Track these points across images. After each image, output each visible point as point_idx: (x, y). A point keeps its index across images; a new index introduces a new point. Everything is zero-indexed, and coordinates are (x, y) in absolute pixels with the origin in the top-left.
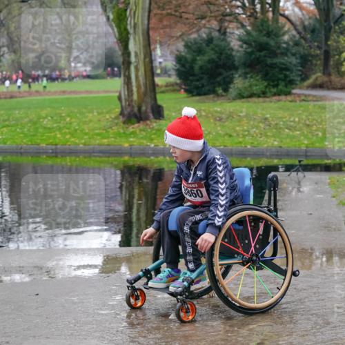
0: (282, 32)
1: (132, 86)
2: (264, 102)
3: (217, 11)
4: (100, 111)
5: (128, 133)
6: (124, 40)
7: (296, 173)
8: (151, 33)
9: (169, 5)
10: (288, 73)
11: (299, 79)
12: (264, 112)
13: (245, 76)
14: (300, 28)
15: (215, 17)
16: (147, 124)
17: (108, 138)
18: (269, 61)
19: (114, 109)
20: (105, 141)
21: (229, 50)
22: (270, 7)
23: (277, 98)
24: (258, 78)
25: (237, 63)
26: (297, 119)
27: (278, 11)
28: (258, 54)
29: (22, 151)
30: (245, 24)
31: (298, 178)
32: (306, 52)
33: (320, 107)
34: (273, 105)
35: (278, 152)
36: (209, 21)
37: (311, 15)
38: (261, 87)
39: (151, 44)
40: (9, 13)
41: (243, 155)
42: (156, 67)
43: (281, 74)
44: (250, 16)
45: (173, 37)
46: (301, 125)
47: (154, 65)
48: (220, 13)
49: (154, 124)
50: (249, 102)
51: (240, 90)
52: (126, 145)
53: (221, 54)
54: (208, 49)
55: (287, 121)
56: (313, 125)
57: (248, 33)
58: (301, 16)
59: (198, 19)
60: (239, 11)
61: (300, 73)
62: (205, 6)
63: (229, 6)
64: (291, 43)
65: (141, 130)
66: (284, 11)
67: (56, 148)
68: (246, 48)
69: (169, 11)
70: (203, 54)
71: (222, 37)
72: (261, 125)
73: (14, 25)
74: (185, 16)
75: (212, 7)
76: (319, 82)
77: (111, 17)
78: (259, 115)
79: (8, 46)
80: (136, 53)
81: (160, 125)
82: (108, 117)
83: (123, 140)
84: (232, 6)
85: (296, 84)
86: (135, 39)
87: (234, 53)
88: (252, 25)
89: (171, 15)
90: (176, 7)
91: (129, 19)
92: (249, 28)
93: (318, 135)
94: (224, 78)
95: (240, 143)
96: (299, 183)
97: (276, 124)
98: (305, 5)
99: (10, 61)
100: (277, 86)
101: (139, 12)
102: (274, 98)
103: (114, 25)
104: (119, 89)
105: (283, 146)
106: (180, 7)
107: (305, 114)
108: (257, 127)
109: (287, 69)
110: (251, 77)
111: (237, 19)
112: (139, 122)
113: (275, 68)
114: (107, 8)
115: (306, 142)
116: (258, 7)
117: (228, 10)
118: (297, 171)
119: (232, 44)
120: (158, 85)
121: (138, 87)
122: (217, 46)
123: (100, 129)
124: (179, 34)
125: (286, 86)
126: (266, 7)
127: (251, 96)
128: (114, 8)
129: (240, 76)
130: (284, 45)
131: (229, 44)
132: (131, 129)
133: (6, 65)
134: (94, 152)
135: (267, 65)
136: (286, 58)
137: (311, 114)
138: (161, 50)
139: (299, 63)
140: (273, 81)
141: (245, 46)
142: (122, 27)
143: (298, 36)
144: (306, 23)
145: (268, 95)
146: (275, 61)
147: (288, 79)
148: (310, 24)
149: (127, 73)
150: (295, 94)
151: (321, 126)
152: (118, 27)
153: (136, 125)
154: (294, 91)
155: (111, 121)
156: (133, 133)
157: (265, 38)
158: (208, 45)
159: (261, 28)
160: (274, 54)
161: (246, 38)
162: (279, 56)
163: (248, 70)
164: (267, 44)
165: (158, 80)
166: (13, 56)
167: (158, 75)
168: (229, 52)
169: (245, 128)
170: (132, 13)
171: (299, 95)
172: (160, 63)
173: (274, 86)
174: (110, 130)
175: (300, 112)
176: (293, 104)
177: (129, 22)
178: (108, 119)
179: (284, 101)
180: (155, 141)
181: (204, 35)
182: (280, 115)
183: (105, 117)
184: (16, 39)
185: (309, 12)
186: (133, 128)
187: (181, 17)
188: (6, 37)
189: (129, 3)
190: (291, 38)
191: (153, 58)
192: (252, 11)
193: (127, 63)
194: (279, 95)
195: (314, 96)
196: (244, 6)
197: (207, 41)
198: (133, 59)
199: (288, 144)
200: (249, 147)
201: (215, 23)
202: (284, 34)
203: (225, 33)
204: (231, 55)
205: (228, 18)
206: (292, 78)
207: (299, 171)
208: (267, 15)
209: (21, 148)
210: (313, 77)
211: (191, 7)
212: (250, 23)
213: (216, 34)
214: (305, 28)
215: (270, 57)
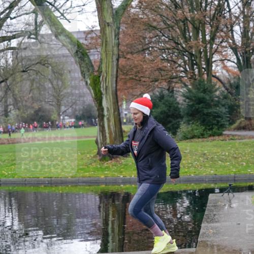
0: (214, 89)
1: (105, 133)
2: (203, 141)
3: (167, 75)
4: (83, 152)
5: (103, 167)
6: (98, 99)
7: (227, 194)
8: (118, 93)
9: (131, 72)
10: (219, 119)
11: (228, 123)
12: (202, 149)
13: (188, 123)
14: (227, 86)
15: (165, 79)
16: (117, 161)
17: (89, 172)
18: (205, 111)
19: (93, 150)
20: (87, 174)
21: (176, 104)
22: (205, 71)
23: (212, 138)
24: (197, 124)
25: (182, 113)
26: (227, 154)
27: (211, 73)
28: (197, 106)
29: (26, 182)
30: (187, 84)
31: (229, 197)
32: (232, 103)
33: (243, 144)
34: (209, 143)
35: (214, 178)
36: (160, 83)
37: (235, 75)
38: (200, 130)
39: (119, 101)
40: (14, 80)
41: (188, 181)
42: (123, 118)
43: (214, 120)
44: (190, 78)
45: (135, 95)
46: (230, 158)
47: (121, 116)
48: (168, 76)
49: (123, 161)
50: (192, 142)
51: (185, 134)
52: (103, 177)
53: (170, 107)
54: (160, 104)
55: (220, 155)
56: (239, 158)
57: (190, 91)
58: (228, 77)
59: (153, 81)
60: (183, 74)
61: (228, 119)
62: (157, 72)
63: (175, 71)
64: (221, 97)
65: (113, 165)
66: (215, 73)
67: (51, 180)
68: (188, 102)
69: (131, 76)
70: (157, 108)
71: (171, 94)
72: (201, 158)
73: (17, 89)
74: (143, 79)
75: (163, 73)
76: (243, 125)
77: (89, 82)
78: (200, 152)
79: (13, 105)
80: (108, 108)
81: (127, 161)
82: (88, 156)
83: (100, 173)
84: (177, 71)
85: (226, 127)
86: (106, 97)
87: (180, 106)
88: (192, 84)
89: (133, 79)
90: (136, 73)
91: (102, 83)
92: (190, 87)
93: (242, 164)
94: (173, 125)
95: (186, 172)
96: (230, 201)
97: (212, 158)
98: (230, 68)
99: (15, 116)
100: (212, 129)
101: (109, 78)
102: (210, 138)
103: (91, 88)
104: (96, 135)
105: (217, 174)
106: (139, 73)
107: (233, 149)
108: (198, 161)
109: (219, 117)
110: (193, 123)
111: (181, 81)
112: (111, 160)
113: (210, 116)
114: (86, 75)
115: (234, 170)
116: (196, 70)
117: (174, 74)
118: (229, 192)
119: (178, 99)
120: (124, 131)
121: (110, 133)
122: (167, 101)
123: (83, 165)
124: (139, 93)
125: (218, 129)
126: (202, 71)
127: (193, 137)
128: (91, 75)
129: (184, 123)
130: (216, 99)
131: (176, 100)
132: (106, 165)
133: (12, 119)
134: (79, 183)
135: (204, 114)
136: (218, 108)
137: (237, 149)
138: (126, 105)
139: (227, 112)
140: (209, 126)
141: (187, 100)
142: (97, 89)
143: (226, 91)
144: (232, 82)
145: (205, 136)
146: (210, 111)
147: (220, 124)
148: (235, 82)
149: (101, 124)
150: (225, 135)
151: (245, 158)
152: (94, 89)
153: (110, 162)
154: (224, 133)
155: (91, 159)
156: (107, 168)
157: (202, 94)
158: (160, 101)
159: (199, 86)
160: (209, 106)
161: (188, 94)
162: (213, 107)
163: (190, 118)
164: (204, 98)
165: (124, 128)
166: (17, 112)
167: (125, 123)
168: (176, 105)
169: (190, 161)
170: (104, 79)
171: (228, 136)
172: (126, 114)
173: (209, 130)
174: (90, 166)
175: (229, 148)
176: (224, 142)
177: (102, 85)
178: (88, 158)
179: (217, 141)
180: (124, 173)
181: (157, 93)
182: (214, 151)
183: (86, 156)
184: (19, 99)
185: (234, 73)
186: (107, 164)
187: (140, 80)
188: (12, 97)
189: (101, 72)
190: (221, 93)
191: (120, 112)
192: (192, 74)
193: (101, 116)
194: (214, 136)
195: (239, 136)
196: (185, 71)
197: (160, 97)
198: (106, 113)
199: (221, 172)
200: (192, 175)
201: (166, 84)
202: (216, 91)
203: (172, 91)
204: (177, 107)
205: (174, 80)
206: (222, 123)
207: (230, 192)
208: (203, 76)
209: (25, 180)
210: (238, 121)
211: (147, 73)
212: (191, 83)
213: (166, 92)
214: (231, 85)
215: (206, 108)
